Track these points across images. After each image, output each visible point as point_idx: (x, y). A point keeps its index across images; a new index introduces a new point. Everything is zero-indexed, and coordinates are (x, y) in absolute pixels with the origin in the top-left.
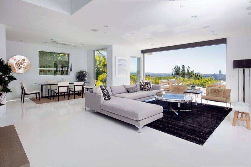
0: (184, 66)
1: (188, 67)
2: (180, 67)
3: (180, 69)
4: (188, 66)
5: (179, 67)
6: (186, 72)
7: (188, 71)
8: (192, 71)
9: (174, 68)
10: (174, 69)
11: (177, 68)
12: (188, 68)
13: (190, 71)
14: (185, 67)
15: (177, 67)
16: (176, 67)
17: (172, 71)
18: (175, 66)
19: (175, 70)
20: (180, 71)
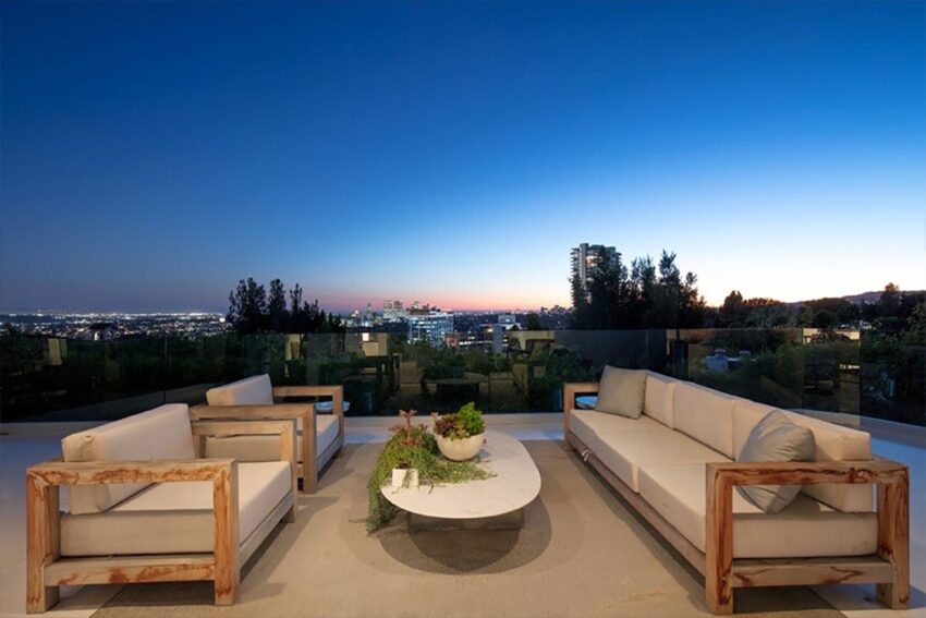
0: (278, 281)
1: (294, 289)
2: (261, 288)
3: (262, 297)
4: (297, 286)
5: (259, 285)
6: (289, 306)
7: (296, 302)
8: (311, 302)
9: (235, 292)
10: (239, 293)
11: (251, 291)
12: (297, 292)
13: (301, 305)
14: (284, 289)
15: (253, 284)
16: (248, 289)
17: (230, 304)
18: (241, 282)
19: (243, 300)
20: (263, 304)
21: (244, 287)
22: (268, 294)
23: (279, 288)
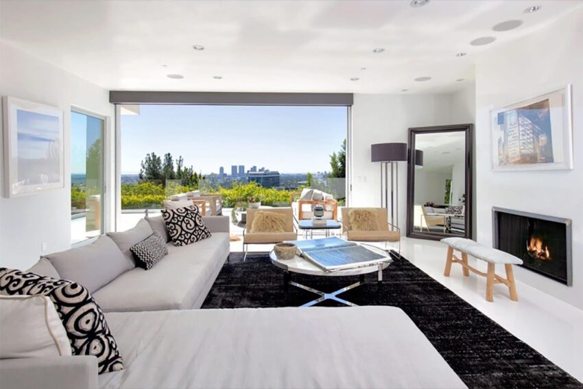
0: (169, 154)
1: (178, 159)
2: (159, 158)
3: (159, 164)
4: (180, 157)
5: (157, 157)
6: (175, 170)
7: (180, 167)
8: (188, 167)
9: (144, 161)
10: (147, 161)
11: (154, 160)
12: (180, 161)
13: (183, 169)
14: (172, 159)
15: (154, 156)
16: (152, 159)
17: (141, 168)
18: (148, 155)
19: (149, 165)
20: (160, 168)
21: (150, 158)
22: (163, 162)
23: (170, 158)
